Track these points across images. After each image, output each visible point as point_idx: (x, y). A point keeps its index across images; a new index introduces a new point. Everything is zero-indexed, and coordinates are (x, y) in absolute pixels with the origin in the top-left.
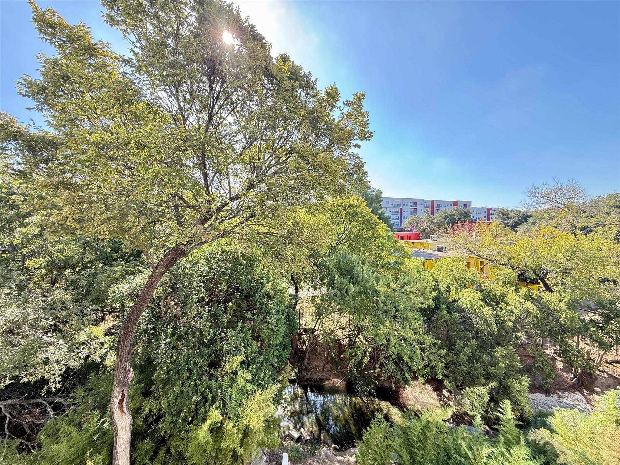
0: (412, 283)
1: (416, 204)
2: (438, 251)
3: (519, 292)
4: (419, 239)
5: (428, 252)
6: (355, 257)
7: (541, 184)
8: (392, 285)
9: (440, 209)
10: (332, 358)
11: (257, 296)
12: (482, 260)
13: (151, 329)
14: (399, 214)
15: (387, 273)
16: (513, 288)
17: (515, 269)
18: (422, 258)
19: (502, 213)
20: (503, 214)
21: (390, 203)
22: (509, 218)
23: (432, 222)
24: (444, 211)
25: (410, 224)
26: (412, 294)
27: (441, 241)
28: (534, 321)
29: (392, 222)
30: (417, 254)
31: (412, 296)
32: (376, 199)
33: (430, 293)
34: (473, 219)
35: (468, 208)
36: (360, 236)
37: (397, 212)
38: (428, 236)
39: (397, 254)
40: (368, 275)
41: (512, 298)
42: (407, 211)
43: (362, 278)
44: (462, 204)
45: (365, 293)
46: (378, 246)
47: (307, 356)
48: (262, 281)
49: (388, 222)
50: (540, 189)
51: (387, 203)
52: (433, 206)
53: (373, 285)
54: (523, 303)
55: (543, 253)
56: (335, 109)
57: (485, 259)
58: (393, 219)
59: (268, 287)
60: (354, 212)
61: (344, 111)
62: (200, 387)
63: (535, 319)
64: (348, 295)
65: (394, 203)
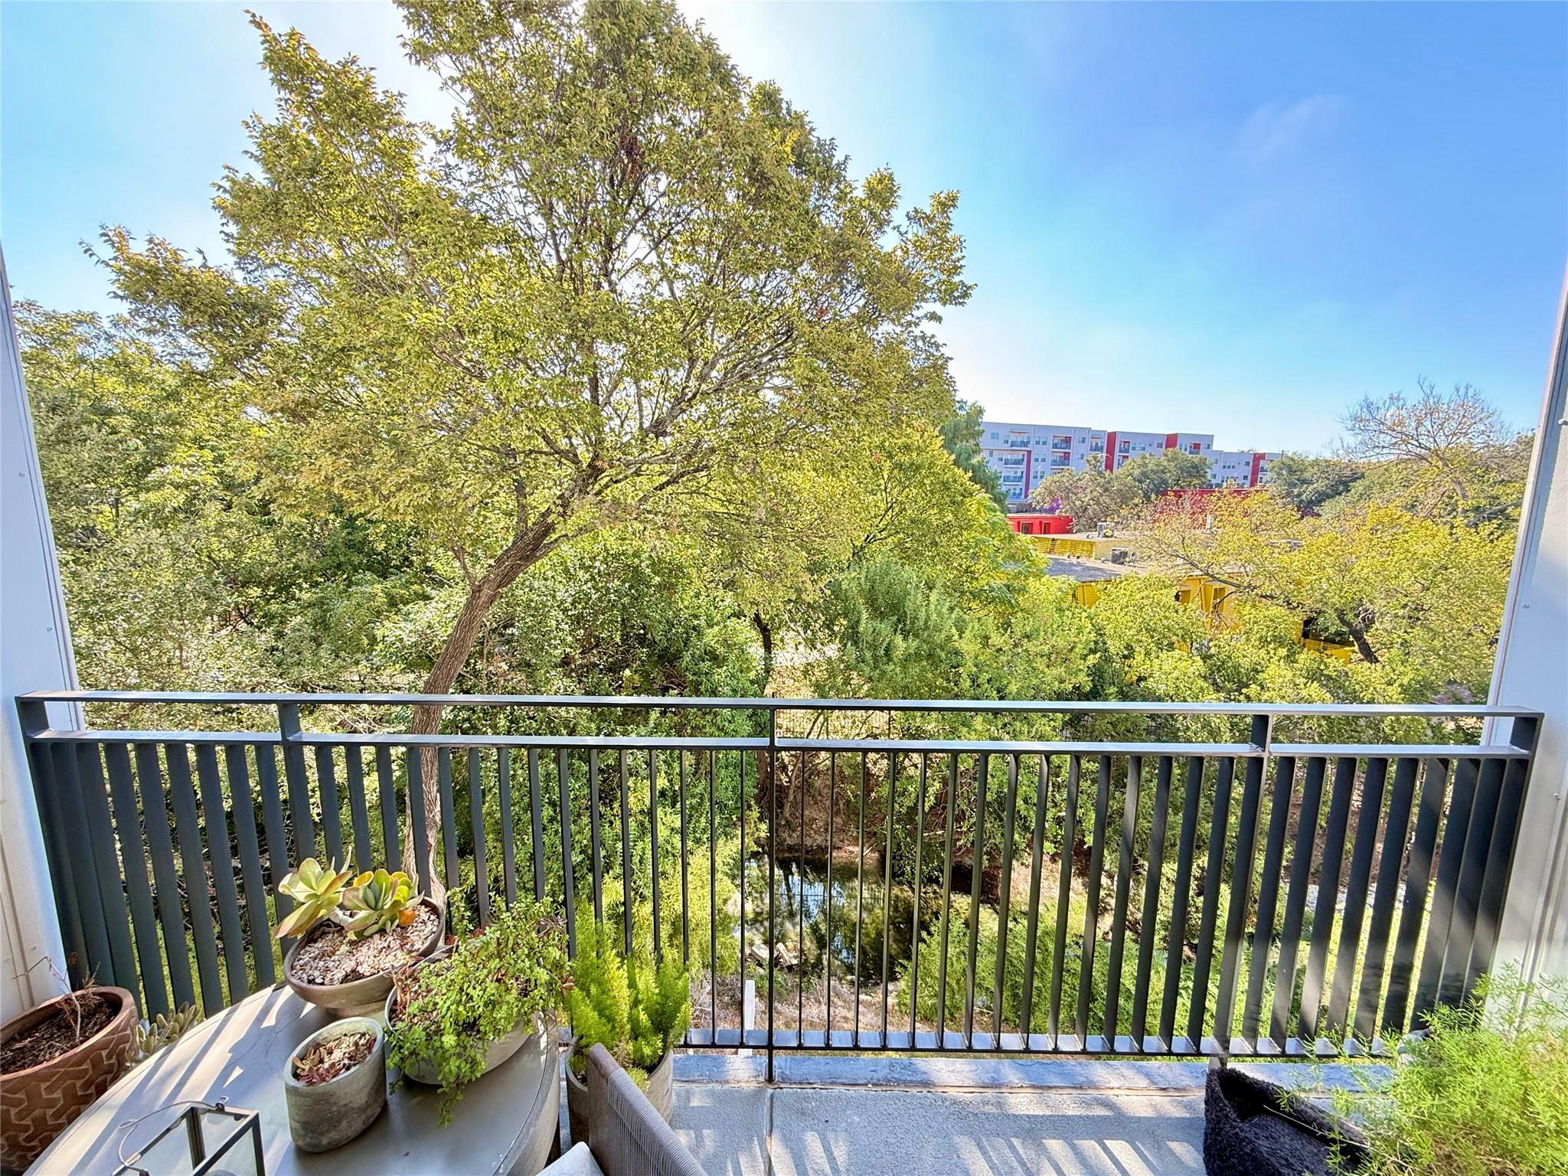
0: (1042, 633)
1: (1067, 440)
2: (1114, 561)
3: (1296, 662)
4: (1070, 532)
5: (1089, 564)
6: (909, 572)
7: (1386, 397)
8: (996, 639)
9: (1131, 454)
10: (849, 802)
11: (687, 657)
12: (1217, 585)
13: (464, 720)
14: (1023, 467)
15: (986, 611)
16: (1283, 652)
17: (1294, 608)
18: (1072, 578)
19: (1290, 467)
20: (1291, 471)
21: (1002, 438)
22: (1303, 482)
23: (1106, 490)
24: (1139, 461)
25: (1051, 493)
26: (1039, 659)
27: (1124, 538)
28: (1320, 726)
29: (1004, 489)
30: (1059, 568)
31: (1040, 664)
32: (967, 428)
33: (1084, 658)
34: (1214, 482)
35: (1202, 454)
36: (923, 522)
37: (1018, 462)
38: (1092, 526)
39: (1012, 568)
40: (940, 614)
41: (1277, 672)
42: (1043, 460)
43: (926, 622)
44: (1189, 443)
45: (930, 656)
46: (967, 548)
47: (791, 798)
48: (696, 622)
49: (993, 487)
50: (1382, 411)
51: (995, 436)
52: (1112, 445)
53: (949, 638)
54: (1302, 686)
55: (1366, 570)
56: (886, 228)
57: (1225, 582)
58: (1006, 479)
59: (711, 637)
60: (912, 464)
61: (910, 236)
62: (577, 838)
63: (1323, 723)
64: (890, 660)
65: (1013, 438)
